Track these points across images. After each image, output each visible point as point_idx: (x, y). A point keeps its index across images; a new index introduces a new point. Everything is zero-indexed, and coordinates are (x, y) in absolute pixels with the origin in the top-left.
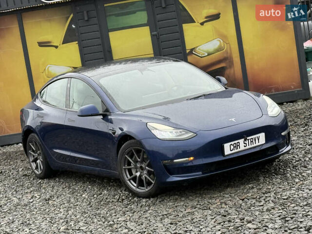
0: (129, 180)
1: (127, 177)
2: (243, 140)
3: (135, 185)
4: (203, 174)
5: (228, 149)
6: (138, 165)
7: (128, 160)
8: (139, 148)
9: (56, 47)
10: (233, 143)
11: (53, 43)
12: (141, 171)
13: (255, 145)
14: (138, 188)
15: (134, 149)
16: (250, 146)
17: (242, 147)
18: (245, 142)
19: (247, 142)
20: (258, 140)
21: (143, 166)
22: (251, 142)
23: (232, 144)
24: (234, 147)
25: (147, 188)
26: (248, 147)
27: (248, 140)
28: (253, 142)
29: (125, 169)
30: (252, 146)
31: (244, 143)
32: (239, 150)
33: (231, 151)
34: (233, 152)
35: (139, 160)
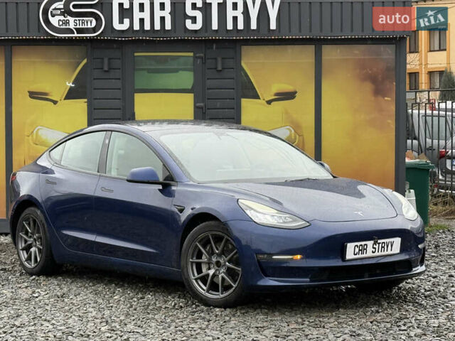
0: (196, 280)
1: (194, 276)
2: (372, 242)
3: (205, 288)
4: (311, 281)
5: (351, 251)
6: (214, 260)
7: (200, 250)
8: (220, 233)
9: (55, 102)
10: (358, 244)
11: (51, 96)
12: (217, 268)
13: (386, 253)
14: (208, 292)
15: (212, 235)
16: (380, 254)
17: (369, 253)
18: (375, 246)
19: (377, 247)
20: (392, 246)
21: (222, 261)
22: (382, 247)
23: (357, 246)
24: (359, 250)
25: (222, 294)
26: (376, 254)
27: (379, 244)
28: (384, 247)
29: (192, 263)
30: (383, 253)
31: (373, 248)
32: (364, 255)
33: (355, 254)
34: (357, 256)
35: (217, 252)
